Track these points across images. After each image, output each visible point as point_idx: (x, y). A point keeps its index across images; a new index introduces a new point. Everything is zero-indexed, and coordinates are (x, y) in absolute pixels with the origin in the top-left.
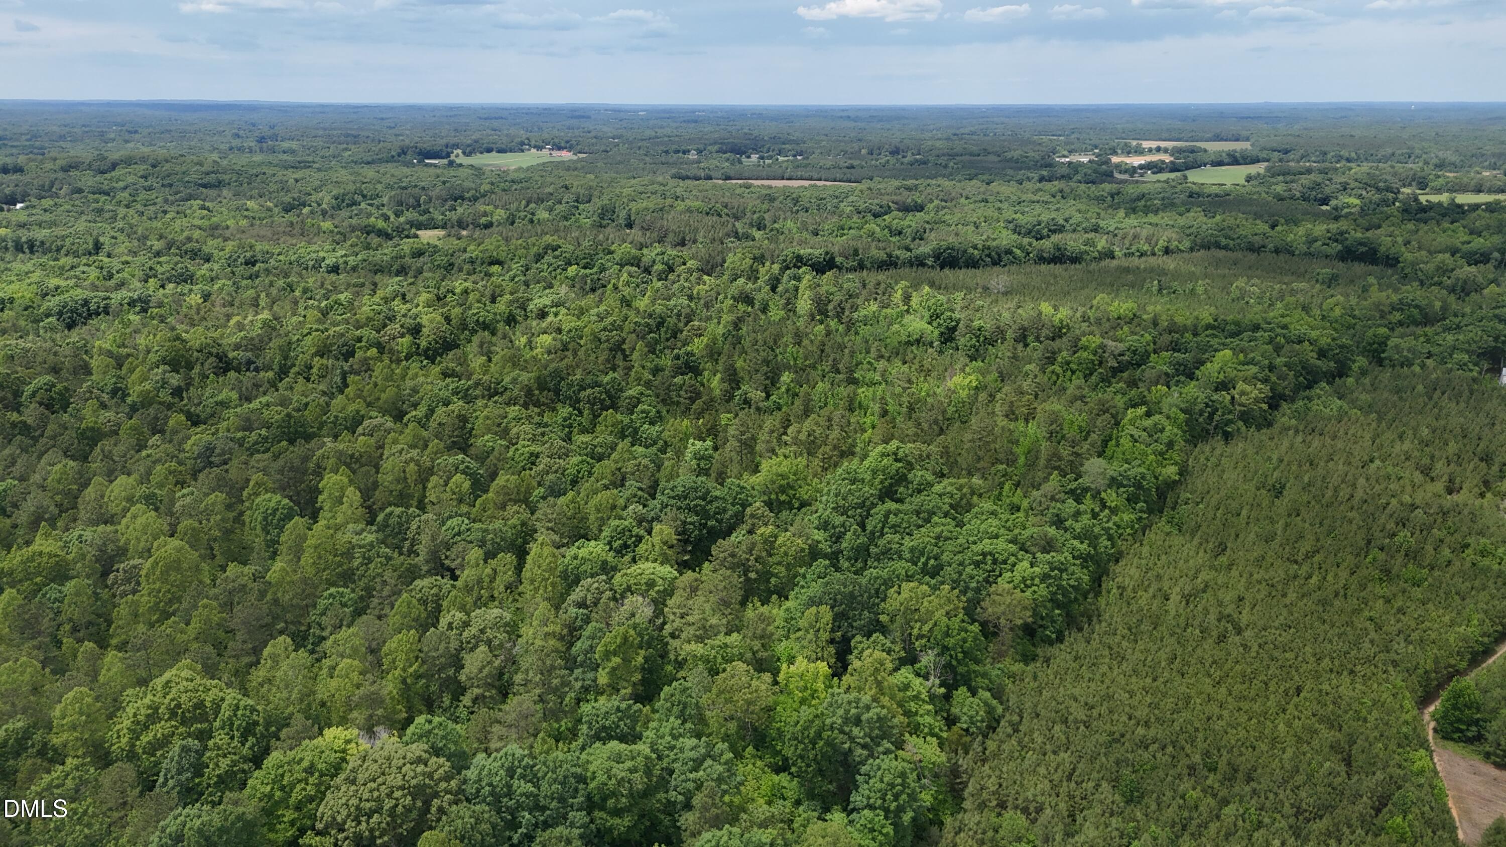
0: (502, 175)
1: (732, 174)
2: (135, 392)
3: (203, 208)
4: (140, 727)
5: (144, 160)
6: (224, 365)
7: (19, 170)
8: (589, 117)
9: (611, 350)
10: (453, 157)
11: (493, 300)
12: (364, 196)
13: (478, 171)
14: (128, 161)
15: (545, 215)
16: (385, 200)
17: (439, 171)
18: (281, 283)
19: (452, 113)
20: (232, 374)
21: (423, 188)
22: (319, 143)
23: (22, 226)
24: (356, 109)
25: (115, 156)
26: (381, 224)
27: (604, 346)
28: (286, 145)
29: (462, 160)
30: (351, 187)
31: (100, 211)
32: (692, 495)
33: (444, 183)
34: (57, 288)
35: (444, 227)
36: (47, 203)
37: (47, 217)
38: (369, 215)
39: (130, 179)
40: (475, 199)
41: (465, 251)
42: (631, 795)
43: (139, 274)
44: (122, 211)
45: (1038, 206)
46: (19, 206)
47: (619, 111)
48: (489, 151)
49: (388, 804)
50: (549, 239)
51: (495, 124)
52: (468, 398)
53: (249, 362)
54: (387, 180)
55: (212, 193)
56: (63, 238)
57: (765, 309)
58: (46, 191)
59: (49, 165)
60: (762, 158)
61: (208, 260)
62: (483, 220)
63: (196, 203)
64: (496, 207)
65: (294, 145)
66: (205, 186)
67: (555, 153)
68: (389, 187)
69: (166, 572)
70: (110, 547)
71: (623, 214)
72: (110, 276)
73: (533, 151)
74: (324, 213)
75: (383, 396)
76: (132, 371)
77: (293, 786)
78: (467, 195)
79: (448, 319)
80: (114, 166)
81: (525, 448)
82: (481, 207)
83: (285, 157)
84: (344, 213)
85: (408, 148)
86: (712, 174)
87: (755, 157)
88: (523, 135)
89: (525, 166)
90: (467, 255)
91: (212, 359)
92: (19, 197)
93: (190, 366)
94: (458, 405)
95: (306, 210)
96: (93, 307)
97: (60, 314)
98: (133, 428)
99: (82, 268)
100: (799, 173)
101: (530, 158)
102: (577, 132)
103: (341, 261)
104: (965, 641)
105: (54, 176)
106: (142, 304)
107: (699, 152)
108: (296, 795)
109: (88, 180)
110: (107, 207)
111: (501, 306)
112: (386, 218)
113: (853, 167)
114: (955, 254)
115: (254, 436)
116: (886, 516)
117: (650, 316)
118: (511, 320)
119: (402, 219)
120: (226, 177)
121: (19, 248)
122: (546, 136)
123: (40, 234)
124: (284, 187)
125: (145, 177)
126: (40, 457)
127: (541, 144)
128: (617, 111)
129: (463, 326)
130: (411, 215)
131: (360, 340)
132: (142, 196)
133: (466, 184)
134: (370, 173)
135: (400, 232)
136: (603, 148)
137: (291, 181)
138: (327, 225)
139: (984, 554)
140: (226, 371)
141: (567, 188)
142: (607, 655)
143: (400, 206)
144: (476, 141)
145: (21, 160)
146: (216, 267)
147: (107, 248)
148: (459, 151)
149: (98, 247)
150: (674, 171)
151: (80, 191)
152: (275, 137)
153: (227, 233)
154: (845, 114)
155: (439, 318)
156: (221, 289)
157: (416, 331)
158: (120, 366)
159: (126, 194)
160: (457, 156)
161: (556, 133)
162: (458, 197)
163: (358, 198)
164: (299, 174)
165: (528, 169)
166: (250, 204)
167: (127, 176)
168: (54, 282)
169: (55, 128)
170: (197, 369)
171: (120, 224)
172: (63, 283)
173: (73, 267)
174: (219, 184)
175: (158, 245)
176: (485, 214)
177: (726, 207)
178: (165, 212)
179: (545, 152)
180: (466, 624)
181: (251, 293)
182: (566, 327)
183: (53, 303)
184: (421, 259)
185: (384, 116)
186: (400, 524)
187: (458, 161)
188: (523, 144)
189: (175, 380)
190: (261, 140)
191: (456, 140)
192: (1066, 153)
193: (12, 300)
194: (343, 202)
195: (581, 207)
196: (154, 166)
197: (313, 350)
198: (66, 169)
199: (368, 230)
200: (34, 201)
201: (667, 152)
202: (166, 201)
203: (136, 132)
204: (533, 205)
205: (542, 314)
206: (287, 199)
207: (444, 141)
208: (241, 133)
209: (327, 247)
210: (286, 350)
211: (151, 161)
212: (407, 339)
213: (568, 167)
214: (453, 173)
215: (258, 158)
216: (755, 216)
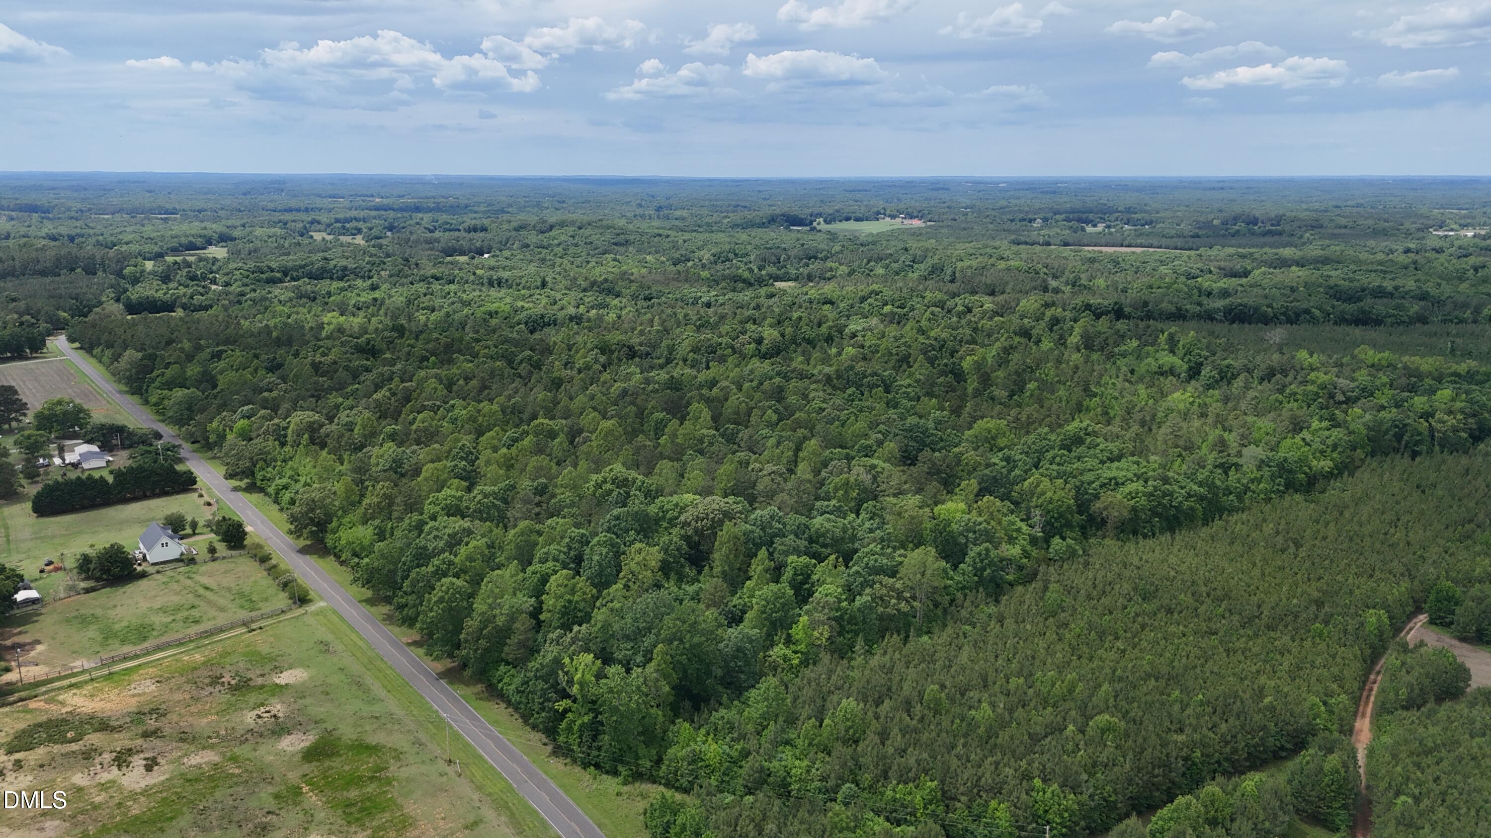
0: (854, 240)
1: (1071, 241)
2: (580, 363)
3: (615, 260)
4: (598, 486)
5: (573, 223)
6: (632, 354)
7: (484, 229)
8: (947, 189)
9: (899, 361)
10: (815, 224)
11: (819, 325)
12: (736, 255)
13: (833, 237)
14: (562, 224)
15: (881, 271)
16: (752, 258)
17: (799, 236)
18: (669, 311)
19: (823, 185)
20: (637, 359)
21: (785, 249)
22: (705, 212)
23: (492, 268)
24: (738, 183)
25: (552, 220)
26: (746, 275)
27: (895, 357)
28: (678, 213)
29: (824, 227)
30: (727, 247)
31: (543, 260)
32: (915, 429)
33: (803, 245)
34: (523, 307)
35: (796, 280)
36: (506, 253)
37: (508, 263)
38: (739, 268)
39: (563, 238)
40: (825, 259)
41: (807, 294)
42: (832, 539)
43: (573, 303)
44: (559, 261)
45: (1373, 274)
46: (486, 256)
47: (980, 183)
48: (848, 219)
49: (711, 516)
50: (875, 287)
51: (858, 196)
52: (786, 378)
53: (648, 354)
54: (757, 241)
55: (622, 249)
56: (521, 277)
57: (1038, 342)
58: (504, 245)
59: (506, 226)
60: (1109, 227)
61: (618, 296)
62: (829, 274)
63: (610, 256)
64: (841, 264)
65: (685, 213)
66: (616, 244)
67: (906, 222)
68: (757, 247)
69: (606, 435)
70: (576, 427)
71: (949, 271)
72: (555, 303)
73: (888, 219)
74: (704, 266)
75: (732, 375)
76: (577, 352)
77: (668, 511)
78: (820, 256)
79: (783, 335)
80: (551, 228)
81: (817, 404)
82: (829, 264)
83: (677, 223)
84: (719, 267)
85: (777, 216)
86: (1052, 241)
87: (1100, 227)
88: (881, 204)
89: (875, 232)
90: (807, 297)
91: (625, 349)
92: (485, 250)
93: (612, 352)
94: (777, 380)
95: (690, 264)
96: (546, 320)
97: (526, 323)
98: (582, 380)
99: (537, 297)
100: (1139, 241)
101: (884, 225)
102: (932, 203)
103: (713, 299)
104: (1061, 506)
105: (508, 234)
106: (577, 319)
107: (1045, 220)
108: (669, 516)
109: (533, 238)
110: (548, 257)
111: (824, 329)
112: (751, 270)
113: (1198, 236)
114: (1246, 310)
115: (651, 388)
116: (1054, 458)
117: (936, 339)
118: (829, 340)
119: (763, 272)
120: (632, 238)
121: (491, 284)
122: (902, 206)
123: (505, 275)
124: (675, 247)
125: (573, 237)
126: (531, 390)
127: (895, 213)
128: (977, 183)
129: (794, 341)
130: (771, 269)
131: (721, 344)
132: (572, 250)
133: (822, 246)
134: (743, 236)
135: (761, 282)
136: (952, 216)
137: (681, 241)
138: (704, 274)
139: (1111, 479)
140: (633, 357)
141: (906, 250)
142: (836, 490)
143: (764, 262)
144: (837, 211)
145: (486, 222)
146: (624, 300)
147: (550, 285)
148: (821, 220)
149: (544, 285)
150: (1013, 237)
151: (527, 246)
152: (669, 207)
153: (632, 278)
154: (1221, 185)
155: (776, 333)
156: (628, 314)
157: (759, 341)
158: (570, 350)
159: (560, 249)
160: (819, 224)
161: (913, 203)
162: (812, 257)
163: (731, 256)
164: (687, 236)
165: (878, 234)
166: (648, 258)
167: (560, 235)
168: (520, 304)
169: (504, 198)
170: (616, 354)
171: (558, 269)
172: (526, 305)
173: (530, 296)
174: (627, 243)
175: (584, 284)
176: (831, 270)
177: (1046, 267)
178: (588, 262)
179: (898, 220)
180: (761, 470)
181: (649, 316)
182: (867, 344)
183: (523, 316)
184: (773, 300)
185: (761, 189)
186: (732, 434)
187: (818, 228)
188: (878, 213)
189: (603, 359)
190: (659, 209)
191: (821, 210)
192: (1454, 226)
193: (496, 313)
194: (718, 258)
195: (916, 266)
196: (580, 228)
197: (689, 349)
198: (516, 230)
199: (736, 279)
200: (498, 253)
201: (1012, 221)
202: (589, 254)
203: (564, 202)
204: (872, 264)
205: (854, 335)
206: (677, 255)
207: (809, 211)
208: (643, 203)
209: (704, 289)
210: (671, 349)
211: (578, 224)
212: (753, 346)
213: (916, 234)
214: (811, 237)
215: (655, 223)
216: (1071, 276)
